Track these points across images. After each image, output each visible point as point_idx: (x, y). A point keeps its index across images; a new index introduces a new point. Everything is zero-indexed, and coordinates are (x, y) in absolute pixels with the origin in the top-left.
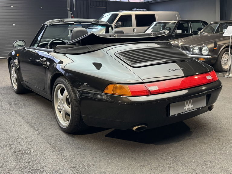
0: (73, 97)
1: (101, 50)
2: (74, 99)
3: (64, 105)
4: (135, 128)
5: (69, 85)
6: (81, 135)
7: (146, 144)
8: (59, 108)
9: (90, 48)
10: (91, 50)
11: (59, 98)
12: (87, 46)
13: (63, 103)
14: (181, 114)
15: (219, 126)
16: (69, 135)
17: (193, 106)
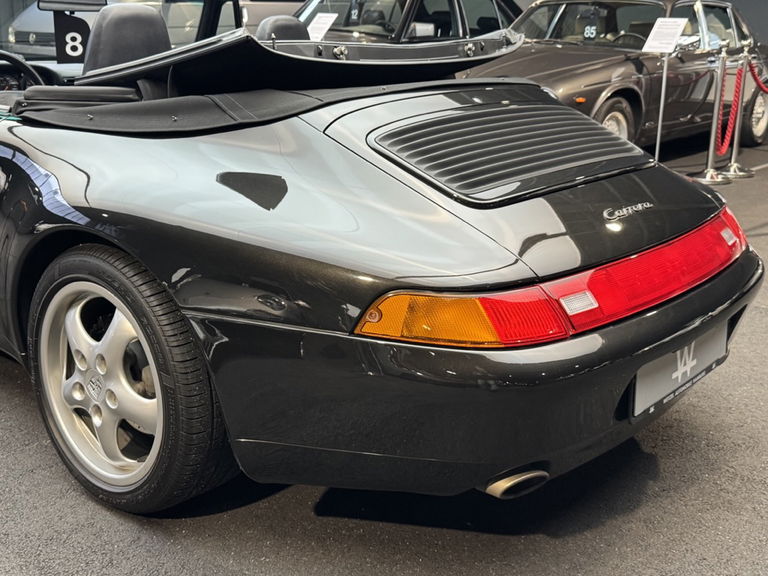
0: (176, 351)
1: (295, 118)
2: (179, 358)
3: (112, 386)
4: (500, 486)
5: (148, 293)
6: (200, 515)
7: (513, 539)
8: (78, 396)
9: (234, 108)
10: (240, 121)
11: (78, 352)
12: (216, 98)
13: (108, 376)
14: (665, 401)
15: (729, 419)
16: (142, 525)
17: (695, 362)
